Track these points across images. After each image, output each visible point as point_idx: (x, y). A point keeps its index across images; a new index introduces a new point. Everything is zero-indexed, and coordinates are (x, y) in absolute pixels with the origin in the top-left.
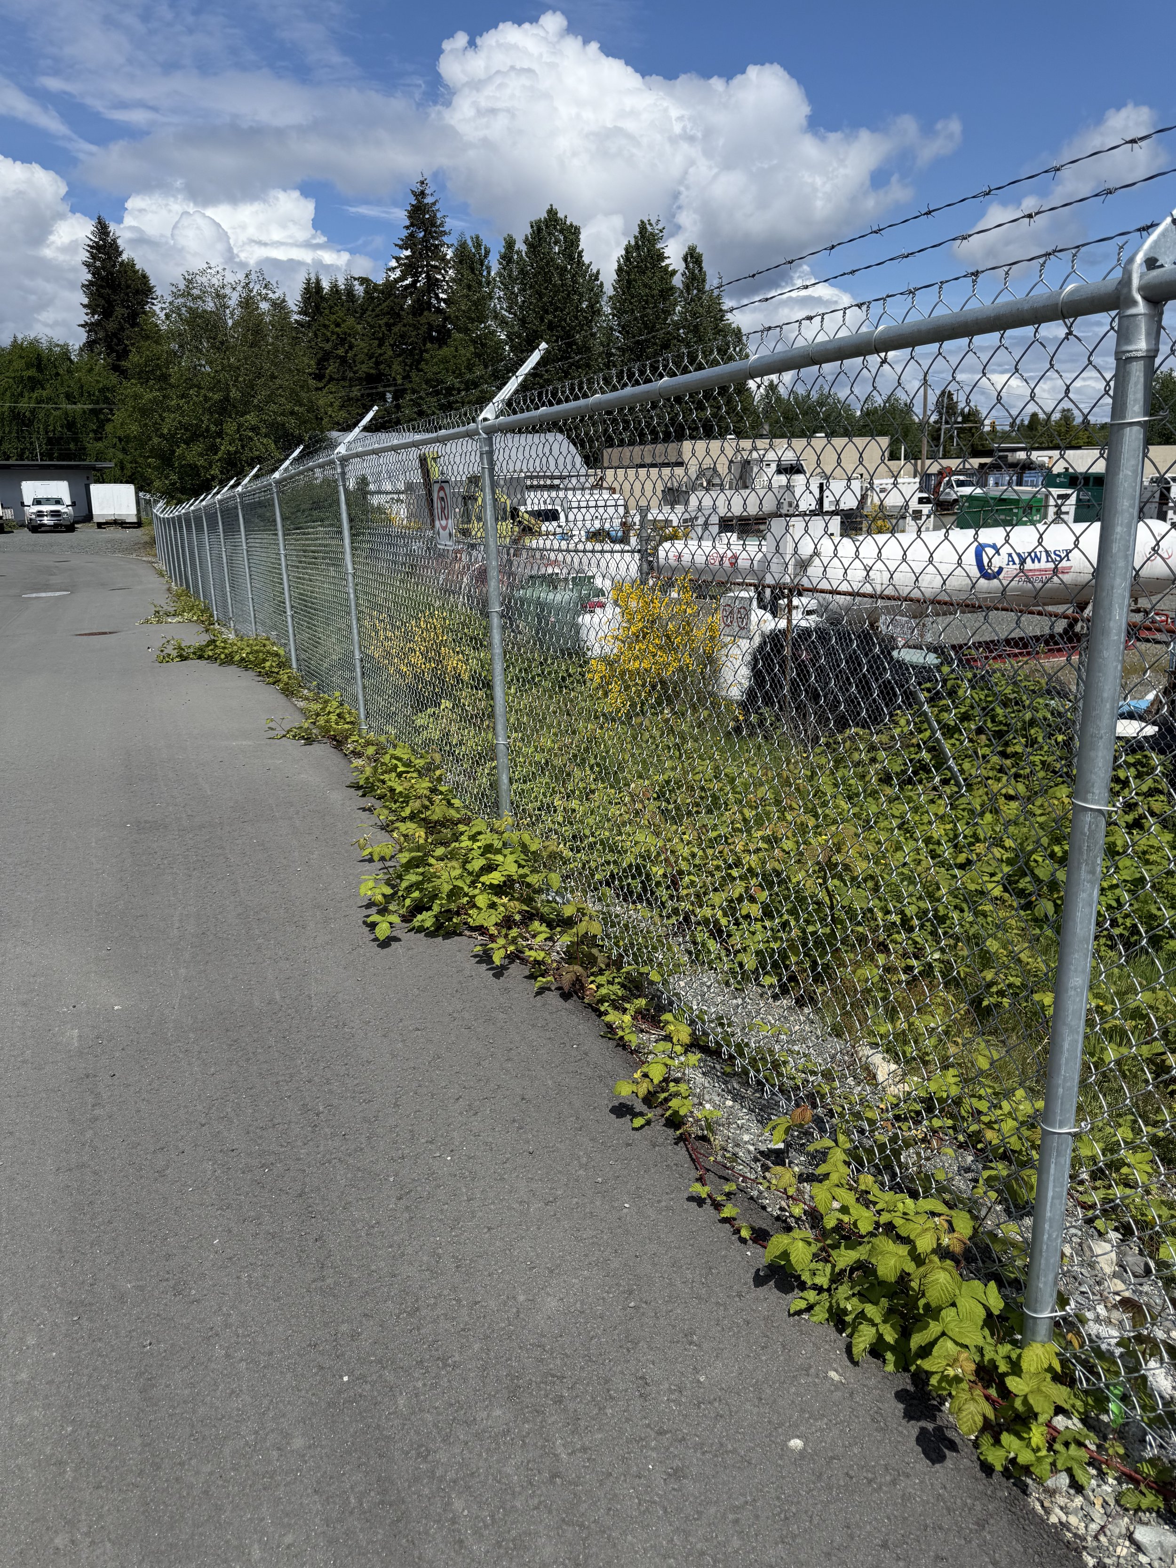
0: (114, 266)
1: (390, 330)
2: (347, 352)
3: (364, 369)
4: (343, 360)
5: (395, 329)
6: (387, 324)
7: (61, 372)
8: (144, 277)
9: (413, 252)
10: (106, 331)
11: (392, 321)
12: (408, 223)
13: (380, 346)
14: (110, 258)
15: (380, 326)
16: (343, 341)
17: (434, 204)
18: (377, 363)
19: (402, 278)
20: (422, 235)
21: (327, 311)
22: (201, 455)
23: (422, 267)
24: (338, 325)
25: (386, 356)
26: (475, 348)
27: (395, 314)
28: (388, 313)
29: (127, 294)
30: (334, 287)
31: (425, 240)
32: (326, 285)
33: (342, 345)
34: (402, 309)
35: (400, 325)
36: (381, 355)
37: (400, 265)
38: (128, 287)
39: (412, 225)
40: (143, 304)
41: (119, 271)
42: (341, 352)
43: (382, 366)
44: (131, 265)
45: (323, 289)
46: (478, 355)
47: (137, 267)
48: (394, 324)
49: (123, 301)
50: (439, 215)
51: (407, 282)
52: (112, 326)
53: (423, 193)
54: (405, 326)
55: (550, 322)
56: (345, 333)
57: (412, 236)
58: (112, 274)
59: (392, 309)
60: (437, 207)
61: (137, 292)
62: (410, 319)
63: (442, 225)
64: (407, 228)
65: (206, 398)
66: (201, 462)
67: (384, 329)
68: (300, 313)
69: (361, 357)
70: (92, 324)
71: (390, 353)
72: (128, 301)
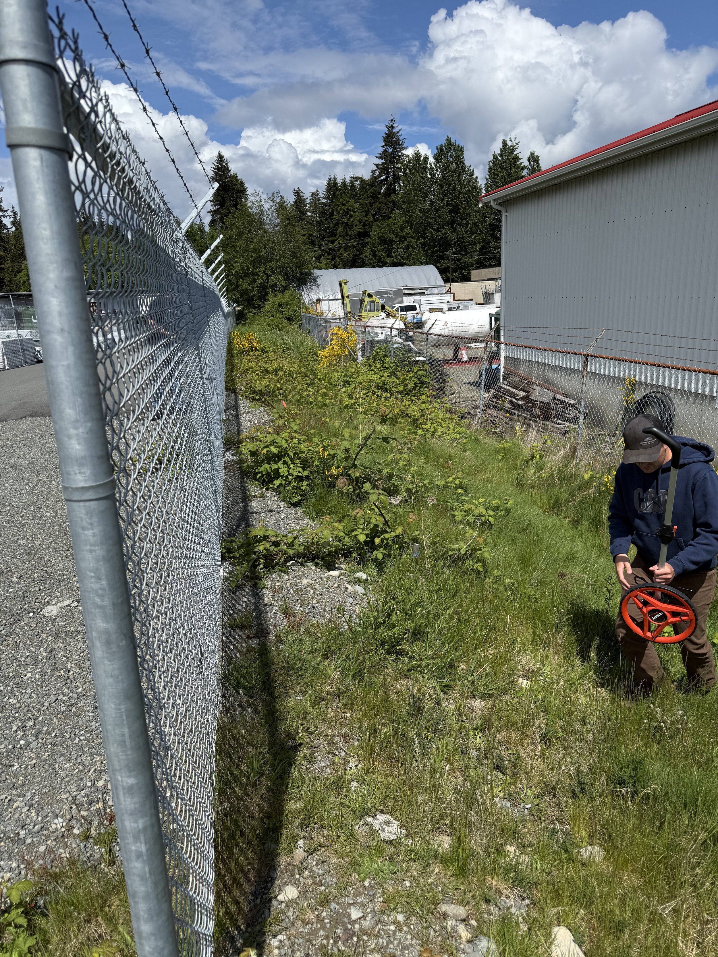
0: (226, 178)
1: (371, 206)
2: (348, 220)
3: (358, 229)
4: (346, 224)
5: (375, 206)
6: (370, 203)
7: (197, 238)
8: (242, 183)
9: (386, 161)
10: (221, 214)
11: (373, 201)
12: (383, 144)
13: (366, 215)
14: (224, 174)
15: (366, 204)
16: (346, 214)
17: (398, 132)
18: (364, 226)
19: (380, 175)
20: (391, 150)
21: (339, 197)
22: (249, 284)
23: (391, 168)
24: (344, 205)
25: (369, 221)
26: (406, 218)
27: (375, 197)
28: (371, 196)
29: (233, 193)
30: (344, 182)
31: (393, 153)
32: (339, 181)
33: (346, 216)
34: (380, 193)
35: (378, 203)
36: (366, 221)
37: (378, 169)
38: (233, 189)
39: (386, 145)
40: (241, 198)
41: (229, 181)
42: (345, 220)
43: (367, 227)
44: (235, 176)
45: (337, 183)
46: (407, 222)
47: (238, 178)
48: (374, 203)
49: (230, 197)
50: (401, 138)
51: (382, 178)
52: (224, 211)
53: (392, 127)
54: (380, 203)
55: (447, 202)
56: (348, 209)
57: (385, 151)
58: (225, 183)
59: (374, 194)
60: (400, 134)
61: (238, 192)
62: (383, 199)
63: (403, 144)
64: (383, 147)
65: (251, 256)
66: (249, 288)
67: (368, 205)
68: (325, 198)
69: (355, 222)
70: (214, 211)
71: (372, 219)
72: (233, 197)
